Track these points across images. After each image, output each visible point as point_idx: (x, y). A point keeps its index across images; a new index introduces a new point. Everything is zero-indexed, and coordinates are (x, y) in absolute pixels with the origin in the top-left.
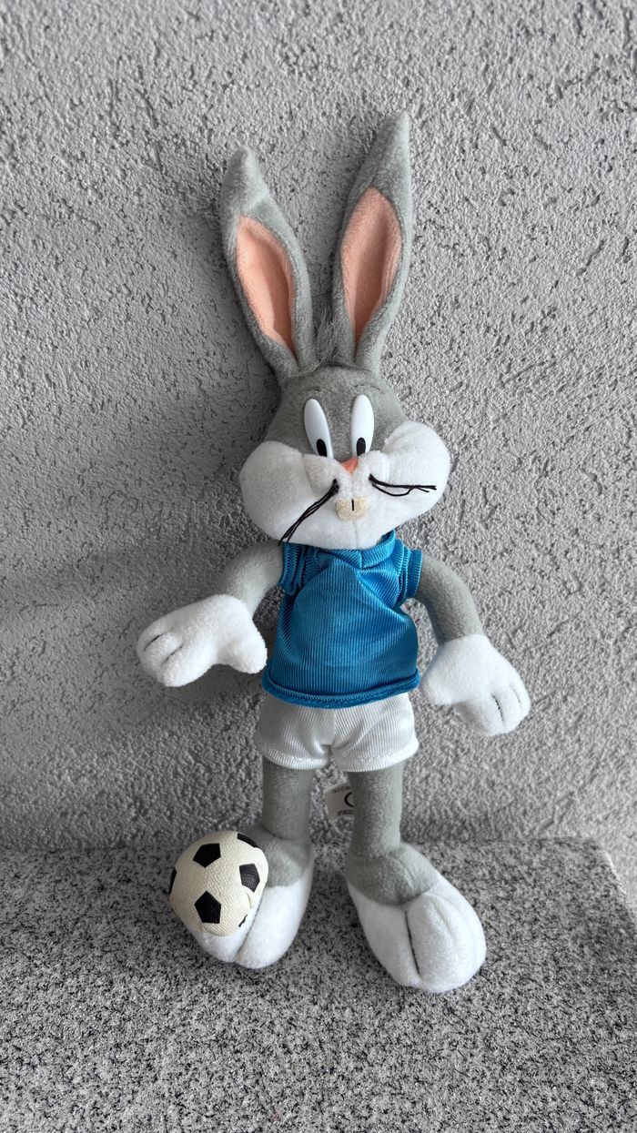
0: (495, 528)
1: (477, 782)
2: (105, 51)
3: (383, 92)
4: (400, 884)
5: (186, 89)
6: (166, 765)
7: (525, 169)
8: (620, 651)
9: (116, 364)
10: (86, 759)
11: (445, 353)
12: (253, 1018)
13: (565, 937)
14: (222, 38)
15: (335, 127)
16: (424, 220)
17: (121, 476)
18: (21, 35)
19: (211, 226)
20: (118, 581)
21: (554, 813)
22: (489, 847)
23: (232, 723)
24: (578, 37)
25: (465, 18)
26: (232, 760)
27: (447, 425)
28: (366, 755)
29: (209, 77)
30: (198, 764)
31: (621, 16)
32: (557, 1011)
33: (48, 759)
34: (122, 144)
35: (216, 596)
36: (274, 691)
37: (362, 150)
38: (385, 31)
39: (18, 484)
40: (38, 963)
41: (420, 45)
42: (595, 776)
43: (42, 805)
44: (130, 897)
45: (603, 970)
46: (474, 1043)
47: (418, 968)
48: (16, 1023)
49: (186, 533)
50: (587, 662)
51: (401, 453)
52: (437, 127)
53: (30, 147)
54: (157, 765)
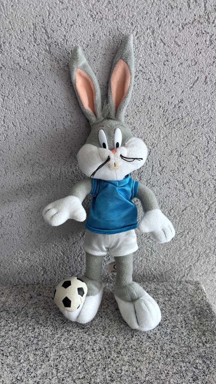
0: (164, 175)
1: (159, 262)
2: (32, 14)
3: (124, 27)
4: (132, 295)
5: (59, 26)
6: (53, 256)
7: (172, 53)
8: (206, 217)
9: (36, 119)
10: (26, 254)
11: (146, 115)
12: (82, 340)
13: (188, 313)
14: (70, 9)
15: (108, 39)
16: (138, 70)
17: (37, 157)
18: (4, 8)
19: (67, 72)
20: (37, 193)
21: (185, 273)
22: (163, 284)
23: (76, 242)
24: (189, 9)
25: (151, 3)
26: (76, 254)
27: (147, 139)
28: (121, 250)
29: (66, 22)
30: (64, 256)
31: (203, 2)
32: (185, 337)
33: (13, 254)
34: (37, 45)
35: (69, 196)
36: (89, 229)
37: (117, 47)
38: (125, 7)
39: (3, 160)
40: (10, 322)
41: (136, 12)
42: (199, 260)
43: (11, 270)
44: (41, 300)
45: (201, 324)
46: (157, 348)
47: (138, 323)
48: (2, 342)
49: (60, 176)
50: (195, 221)
51: (131, 147)
52: (142, 39)
53: (7, 46)
54: (50, 256)
